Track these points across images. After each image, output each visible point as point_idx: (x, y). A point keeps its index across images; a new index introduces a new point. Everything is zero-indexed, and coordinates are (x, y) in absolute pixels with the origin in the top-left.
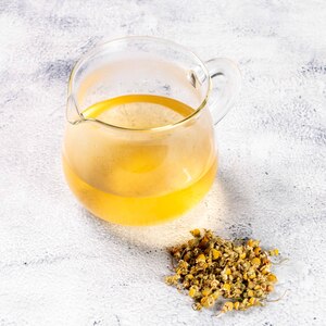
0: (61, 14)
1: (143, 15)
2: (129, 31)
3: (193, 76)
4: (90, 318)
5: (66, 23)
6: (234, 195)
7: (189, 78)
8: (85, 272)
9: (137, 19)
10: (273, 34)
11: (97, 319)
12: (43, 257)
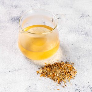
0: (14, 4)
1: (36, 4)
2: (33, 8)
4: (28, 85)
5: (16, 7)
6: (64, 51)
9: (35, 5)
10: (72, 7)
11: (30, 85)
12: (14, 70)
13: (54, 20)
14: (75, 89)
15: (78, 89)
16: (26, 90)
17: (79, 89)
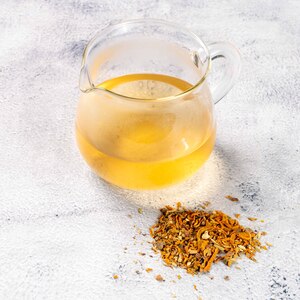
2: (145, 16)
3: (196, 57)
4: (116, 262)
5: (88, 8)
7: (193, 58)
9: (152, 4)
10: (276, 19)
11: (122, 263)
12: (73, 210)
13: (202, 59)
14: (272, 283)
15: (283, 282)
16: (107, 278)
17: (285, 282)
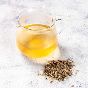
8: (28, 69)
